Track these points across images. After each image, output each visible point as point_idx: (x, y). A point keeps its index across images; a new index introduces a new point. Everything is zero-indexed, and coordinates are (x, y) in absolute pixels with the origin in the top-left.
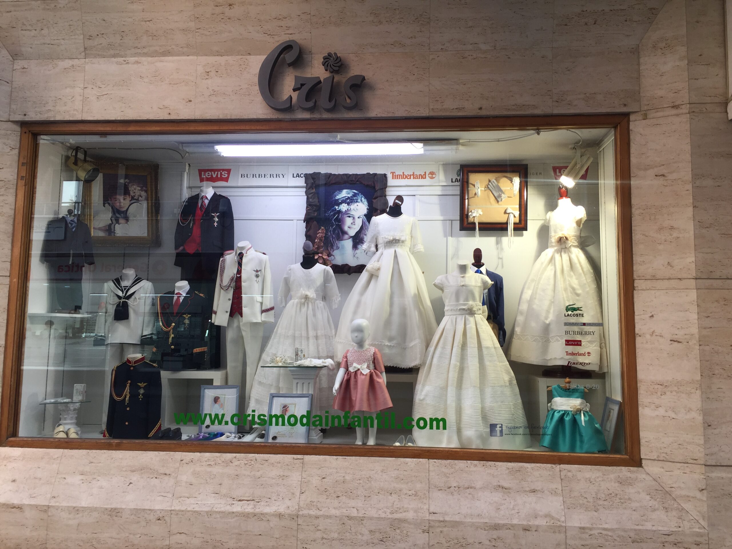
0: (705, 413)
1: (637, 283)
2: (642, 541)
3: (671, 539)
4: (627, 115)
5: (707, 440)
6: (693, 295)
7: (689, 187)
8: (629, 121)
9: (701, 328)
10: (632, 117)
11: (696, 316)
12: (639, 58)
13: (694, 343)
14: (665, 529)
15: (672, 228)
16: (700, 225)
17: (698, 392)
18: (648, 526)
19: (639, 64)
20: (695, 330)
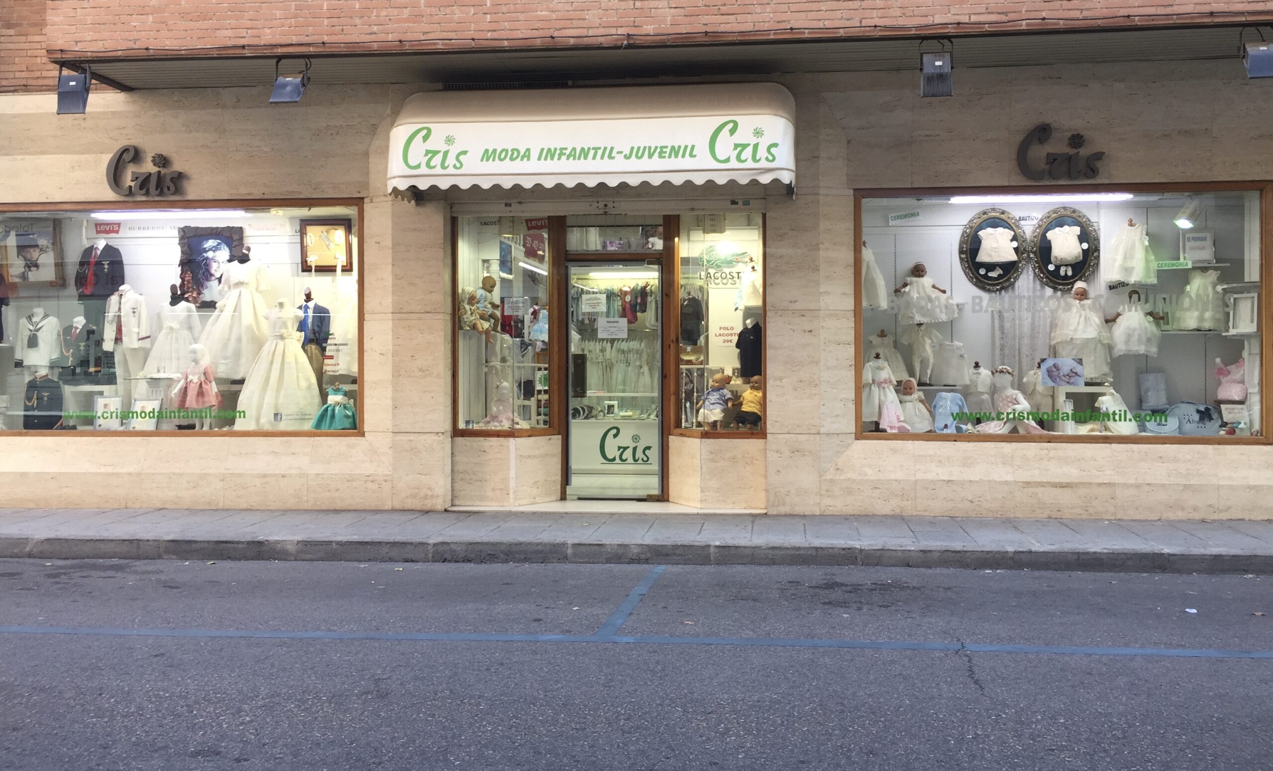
0: (394, 399)
1: (366, 316)
2: (353, 480)
3: (370, 478)
4: (363, 199)
5: (394, 416)
6: (390, 323)
7: (390, 251)
8: (363, 203)
9: (394, 345)
10: (365, 200)
11: (391, 337)
12: (368, 158)
13: (390, 355)
14: (368, 473)
15: (382, 279)
16: (396, 277)
17: (391, 386)
18: (358, 471)
19: (368, 163)
20: (390, 347)
